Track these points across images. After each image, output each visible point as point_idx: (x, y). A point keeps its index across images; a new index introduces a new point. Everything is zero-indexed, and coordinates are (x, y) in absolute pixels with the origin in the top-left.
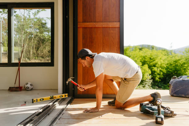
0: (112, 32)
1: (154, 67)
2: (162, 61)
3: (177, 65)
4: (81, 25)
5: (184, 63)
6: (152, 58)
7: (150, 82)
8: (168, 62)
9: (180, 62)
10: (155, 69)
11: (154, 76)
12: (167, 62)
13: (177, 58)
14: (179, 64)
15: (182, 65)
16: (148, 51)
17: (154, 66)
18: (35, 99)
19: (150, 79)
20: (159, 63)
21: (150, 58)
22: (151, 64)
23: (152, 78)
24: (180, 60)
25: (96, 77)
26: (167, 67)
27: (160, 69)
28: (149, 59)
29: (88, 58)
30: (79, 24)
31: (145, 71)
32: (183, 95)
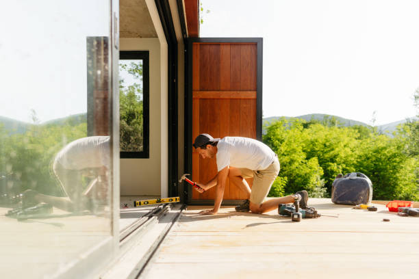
0: (245, 106)
1: (331, 164)
2: (348, 150)
3: (380, 159)
4: (197, 95)
5: (394, 156)
6: (328, 144)
7: (321, 191)
8: (362, 153)
9: (386, 152)
10: (334, 166)
12: (358, 152)
13: (381, 145)
14: (383, 157)
15: (389, 159)
16: (321, 129)
17: (332, 160)
18: (138, 202)
19: (322, 187)
20: (342, 155)
21: (325, 145)
22: (327, 156)
23: (326, 185)
24: (385, 148)
25: (218, 171)
26: (358, 162)
27: (344, 166)
28: (323, 146)
29: (209, 147)
30: (194, 93)
31: (313, 170)
32: (350, 202)
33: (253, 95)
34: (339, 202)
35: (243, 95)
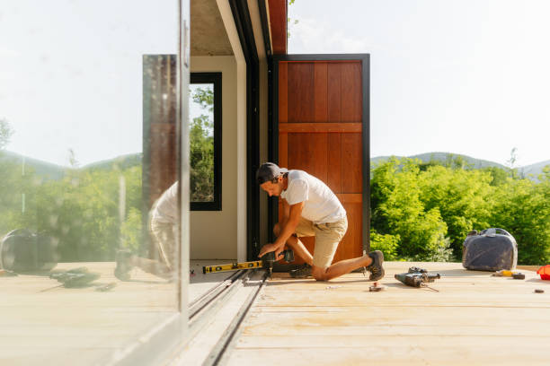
0: (347, 141)
1: (457, 218)
2: (479, 199)
3: (523, 210)
4: (285, 128)
5: (541, 206)
6: (452, 191)
7: (445, 254)
8: (497, 204)
9: (530, 202)
10: (461, 221)
11: (457, 240)
12: (494, 203)
13: (524, 193)
14: (526, 209)
15: (534, 210)
16: (443, 172)
17: (460, 213)
18: (207, 267)
19: (447, 248)
20: (473, 206)
21: (449, 193)
22: (452, 207)
23: (452, 246)
24: (528, 197)
26: (493, 215)
27: (475, 220)
28: (446, 194)
30: (280, 125)
32: (487, 267)
33: (357, 127)
34: (473, 267)
35: (344, 127)
